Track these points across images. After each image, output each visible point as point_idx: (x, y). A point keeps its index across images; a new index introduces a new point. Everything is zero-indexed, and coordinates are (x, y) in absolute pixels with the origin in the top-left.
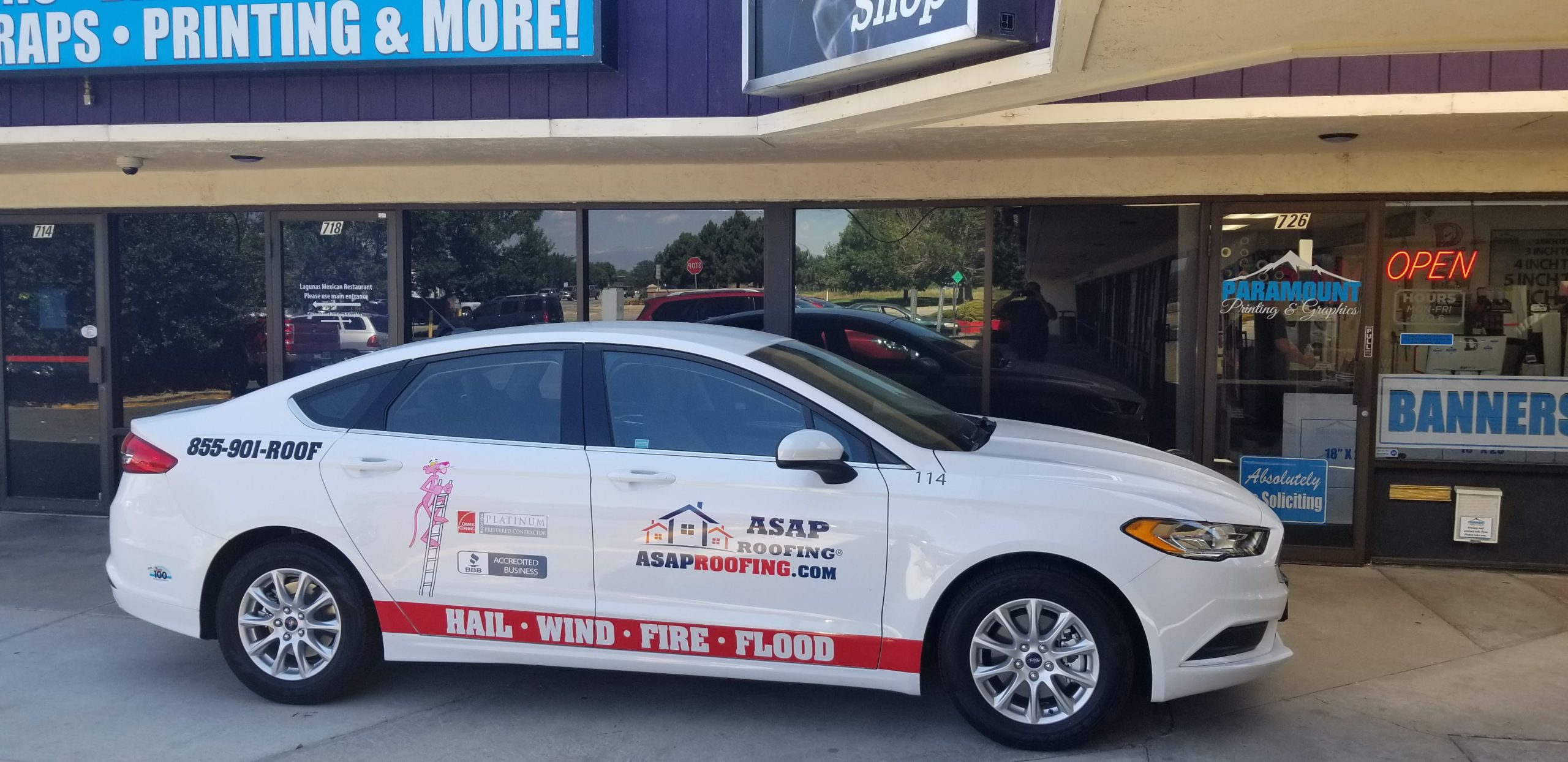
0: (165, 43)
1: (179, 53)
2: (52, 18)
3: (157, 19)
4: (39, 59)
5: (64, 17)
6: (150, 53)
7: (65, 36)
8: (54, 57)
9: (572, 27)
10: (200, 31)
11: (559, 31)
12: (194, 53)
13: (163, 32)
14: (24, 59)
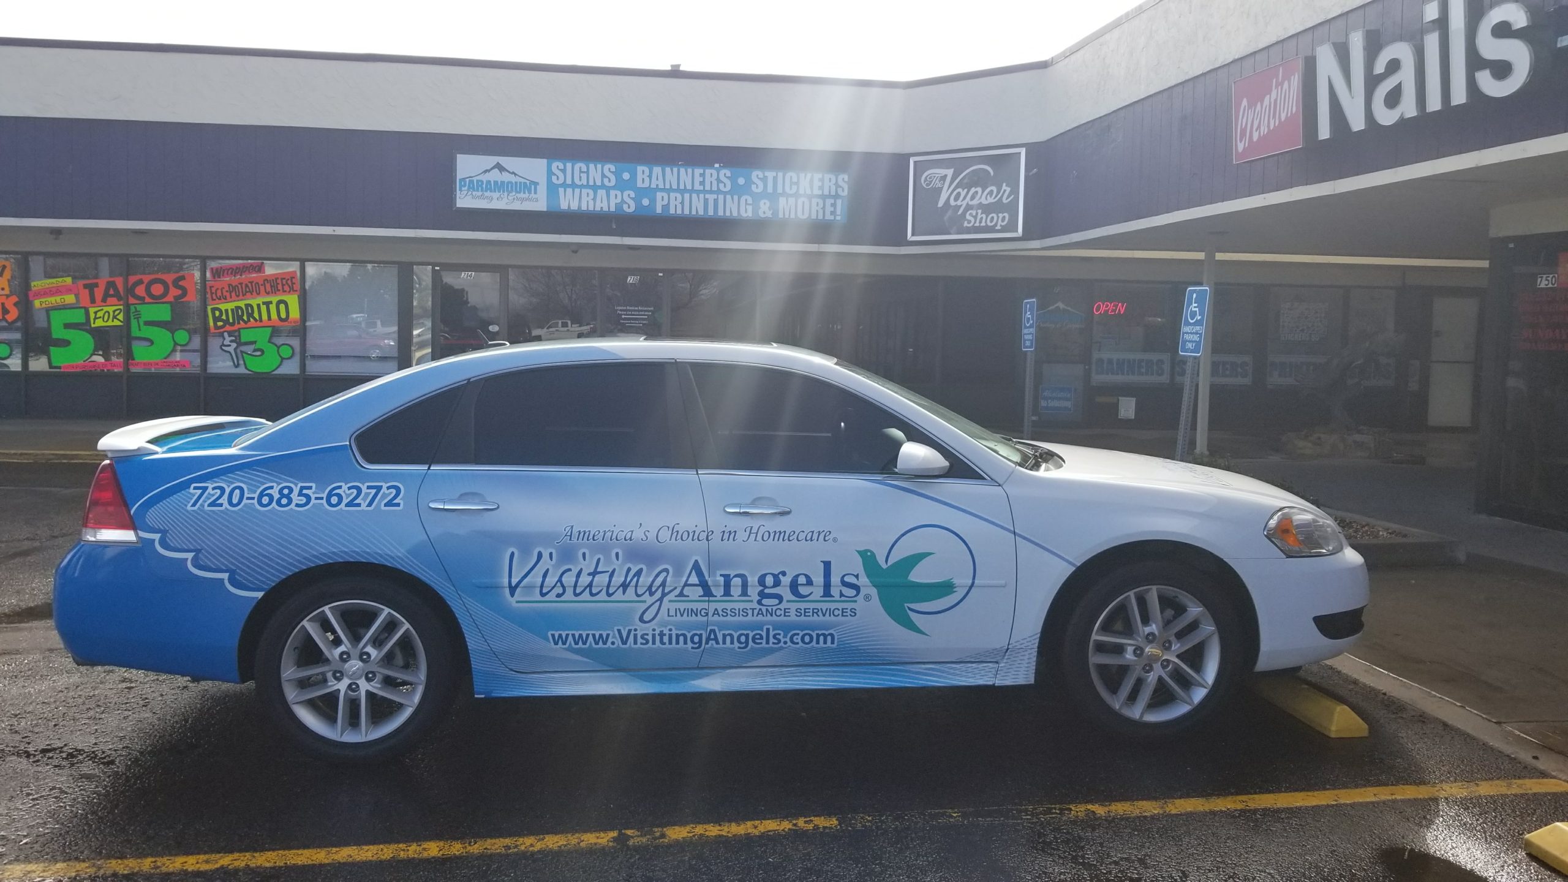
0: (666, 207)
1: (672, 211)
2: (613, 193)
3: (663, 197)
4: (606, 209)
5: (619, 193)
6: (659, 210)
7: (619, 200)
8: (613, 209)
9: (838, 212)
10: (682, 203)
11: (833, 213)
12: (679, 212)
13: (665, 202)
14: (598, 209)
